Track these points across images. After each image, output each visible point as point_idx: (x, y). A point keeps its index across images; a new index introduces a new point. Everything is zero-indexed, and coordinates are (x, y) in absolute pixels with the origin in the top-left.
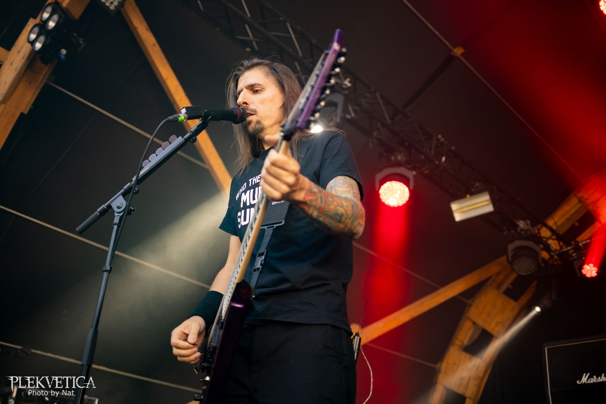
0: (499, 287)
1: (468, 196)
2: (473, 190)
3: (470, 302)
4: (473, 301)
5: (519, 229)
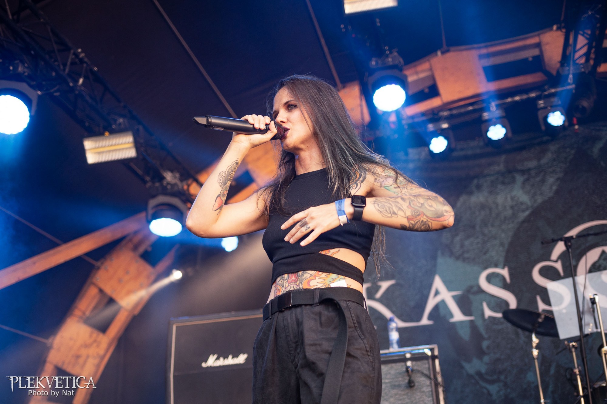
0: (135, 248)
1: (107, 134)
2: (114, 127)
3: (98, 264)
4: (102, 263)
5: (165, 183)
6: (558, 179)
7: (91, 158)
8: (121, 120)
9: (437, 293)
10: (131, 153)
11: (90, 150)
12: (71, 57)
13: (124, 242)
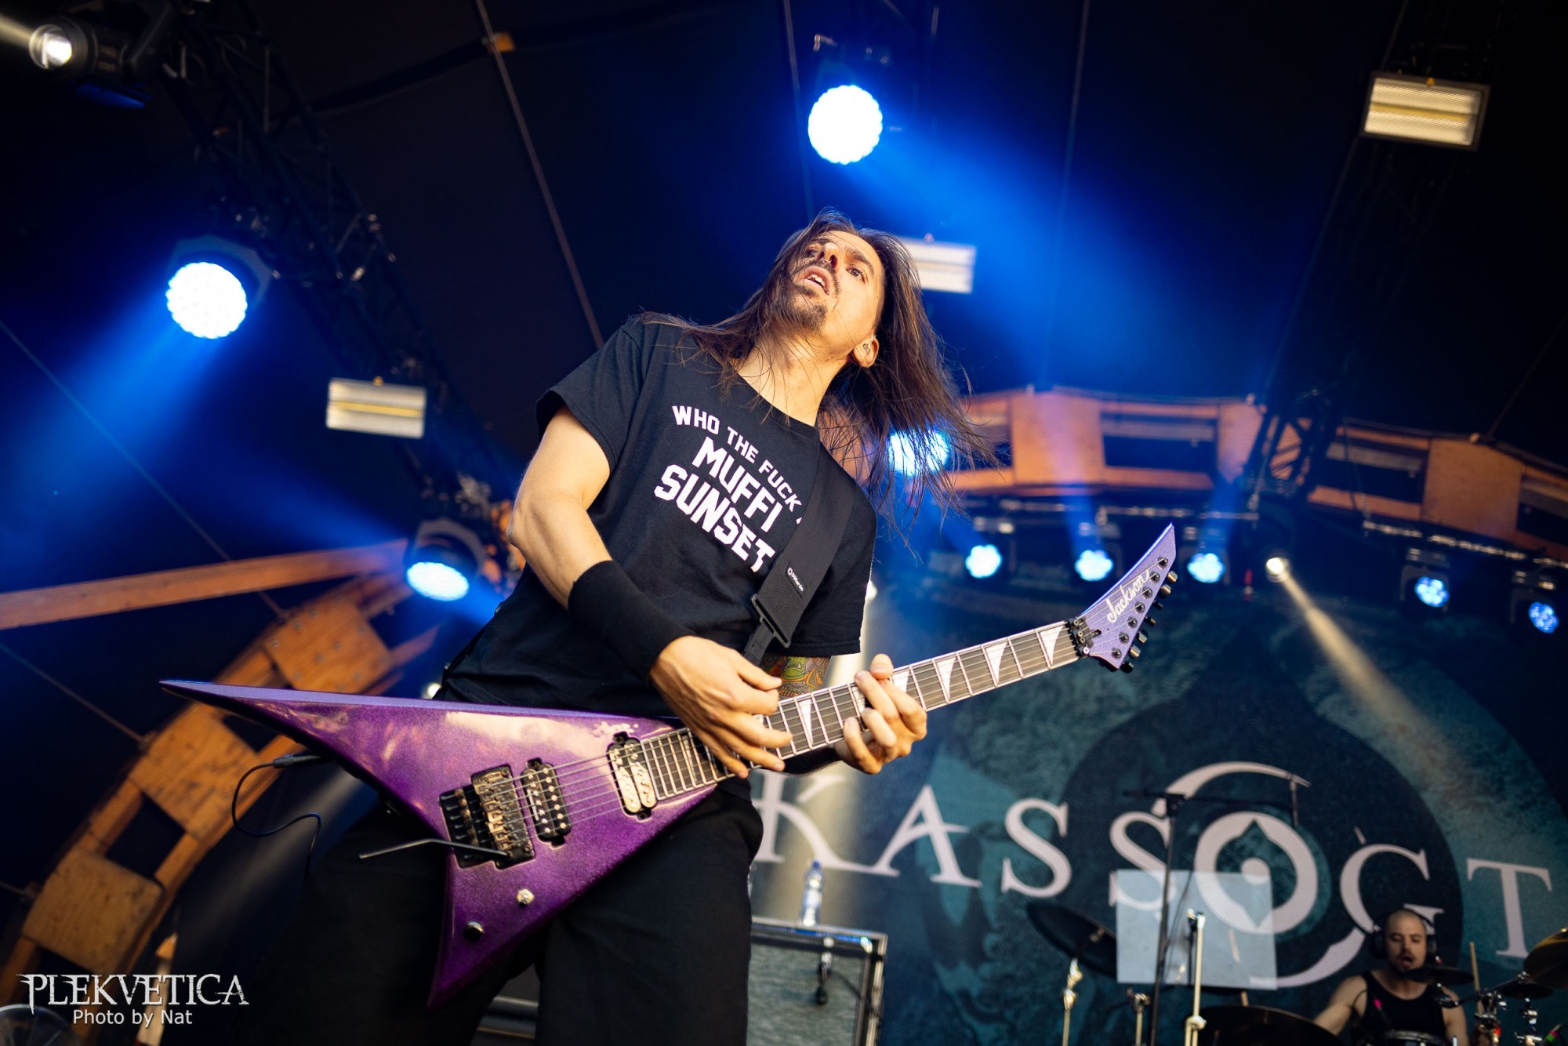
0: (365, 603)
1: (378, 381)
2: (395, 371)
3: (284, 614)
4: (293, 615)
5: (458, 497)
6: (1195, 672)
7: (336, 419)
8: (411, 363)
9: (920, 819)
10: (414, 429)
11: (338, 401)
12: (354, 225)
13: (346, 586)
